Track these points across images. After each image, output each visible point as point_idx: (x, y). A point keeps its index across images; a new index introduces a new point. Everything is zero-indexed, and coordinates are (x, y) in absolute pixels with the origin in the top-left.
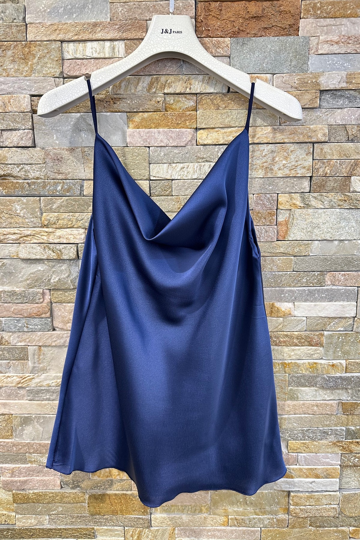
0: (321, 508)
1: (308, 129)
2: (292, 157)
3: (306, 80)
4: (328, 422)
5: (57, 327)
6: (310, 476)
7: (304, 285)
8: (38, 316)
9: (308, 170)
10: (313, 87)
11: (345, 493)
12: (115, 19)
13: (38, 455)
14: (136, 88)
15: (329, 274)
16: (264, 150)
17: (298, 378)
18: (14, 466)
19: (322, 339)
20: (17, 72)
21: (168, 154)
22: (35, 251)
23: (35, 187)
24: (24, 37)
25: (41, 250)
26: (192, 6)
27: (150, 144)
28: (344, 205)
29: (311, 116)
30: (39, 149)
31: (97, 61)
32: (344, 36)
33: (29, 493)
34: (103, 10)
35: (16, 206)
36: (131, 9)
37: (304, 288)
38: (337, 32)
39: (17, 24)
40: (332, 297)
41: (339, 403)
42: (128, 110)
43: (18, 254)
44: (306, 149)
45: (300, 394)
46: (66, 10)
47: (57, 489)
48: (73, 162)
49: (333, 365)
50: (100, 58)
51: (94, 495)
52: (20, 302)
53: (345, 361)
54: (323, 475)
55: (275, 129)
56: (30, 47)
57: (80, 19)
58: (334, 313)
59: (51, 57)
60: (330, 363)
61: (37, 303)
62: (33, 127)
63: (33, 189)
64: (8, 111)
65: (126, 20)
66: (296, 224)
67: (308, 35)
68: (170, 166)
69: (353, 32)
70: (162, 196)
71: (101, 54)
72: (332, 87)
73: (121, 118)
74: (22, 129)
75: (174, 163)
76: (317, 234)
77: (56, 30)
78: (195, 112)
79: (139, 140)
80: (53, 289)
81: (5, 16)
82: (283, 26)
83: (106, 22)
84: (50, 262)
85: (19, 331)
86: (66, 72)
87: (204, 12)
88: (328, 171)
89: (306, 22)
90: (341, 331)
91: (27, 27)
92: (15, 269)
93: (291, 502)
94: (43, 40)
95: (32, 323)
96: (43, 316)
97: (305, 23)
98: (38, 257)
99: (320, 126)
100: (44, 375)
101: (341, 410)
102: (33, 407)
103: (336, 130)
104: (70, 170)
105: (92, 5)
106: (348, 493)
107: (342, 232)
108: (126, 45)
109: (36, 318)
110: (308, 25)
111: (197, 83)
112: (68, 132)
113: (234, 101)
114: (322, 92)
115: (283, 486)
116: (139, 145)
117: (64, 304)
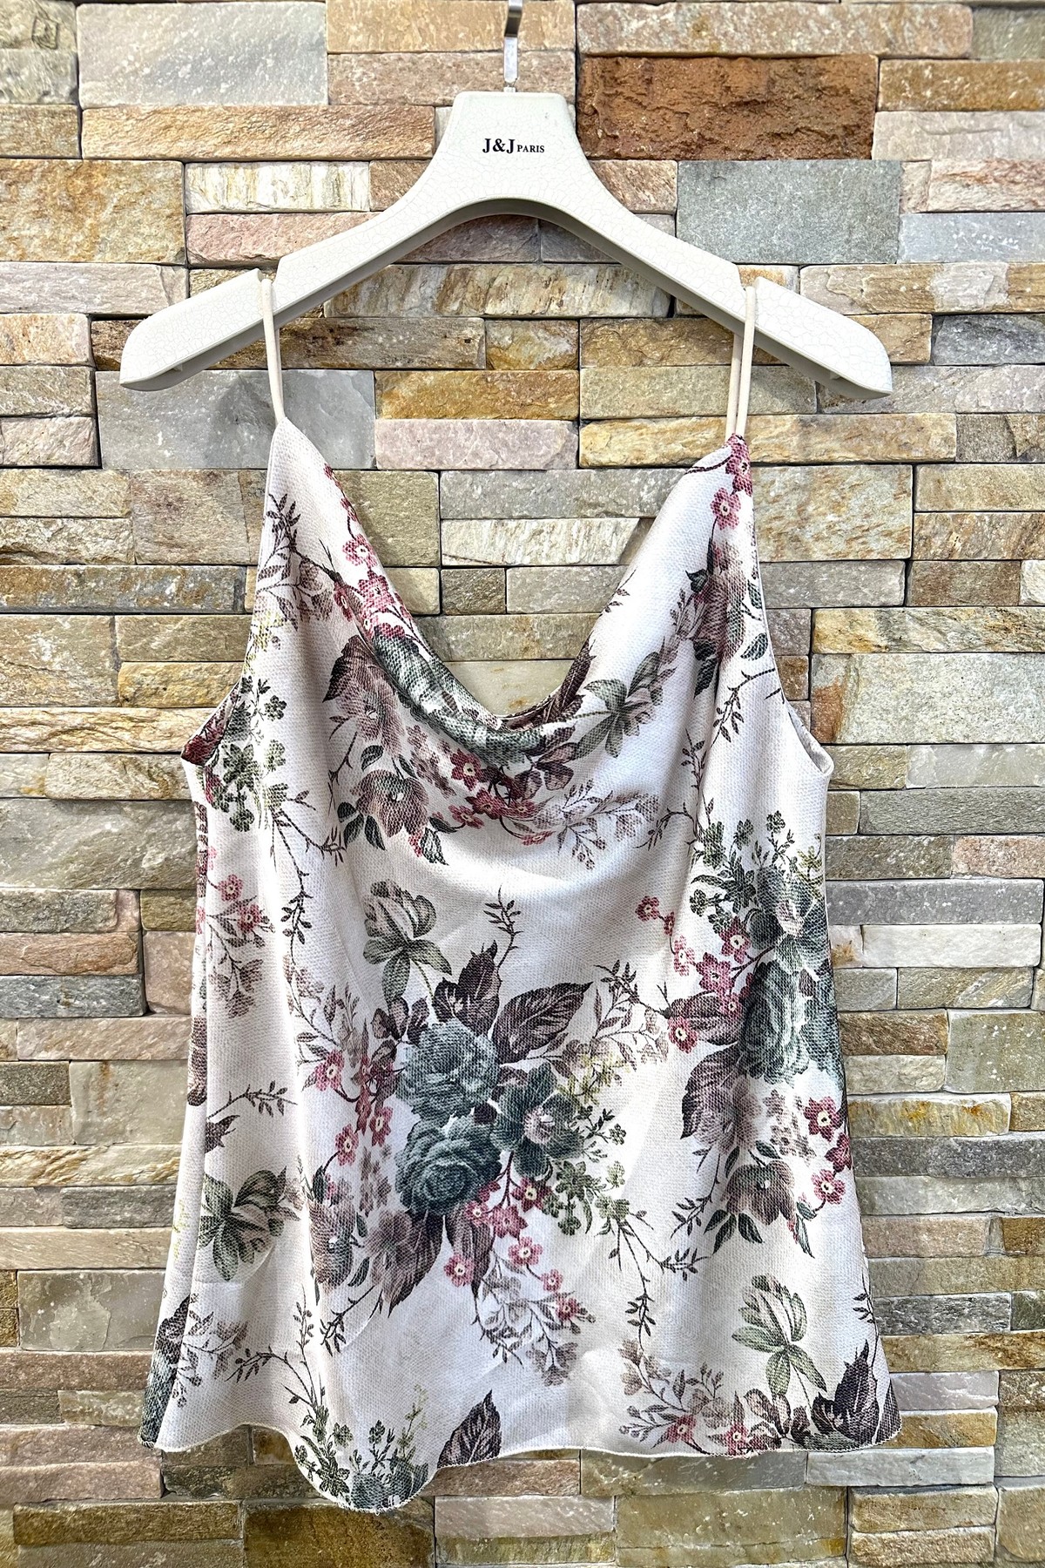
0: (942, 1536)
1: (898, 423)
2: (855, 503)
3: (893, 285)
4: (962, 1280)
5: (158, 1005)
6: (909, 1441)
7: (890, 874)
8: (102, 970)
9: (899, 540)
10: (912, 305)
11: (1013, 1489)
12: (343, 101)
13: (97, 1393)
14: (402, 300)
15: (960, 842)
16: (773, 482)
17: (873, 1147)
18: (19, 1429)
19: (942, 1033)
20: (49, 247)
21: (495, 492)
22: (94, 774)
23: (97, 586)
24: (72, 145)
25: (115, 772)
26: (566, 68)
27: (441, 463)
28: (1004, 642)
29: (907, 386)
30: (110, 472)
31: (289, 220)
32: (999, 161)
33: (66, 1512)
34: (309, 74)
35: (41, 640)
36: (391, 72)
37: (891, 883)
38: (979, 149)
39: (53, 108)
40: (970, 908)
41: (992, 1221)
42: (379, 364)
43: (43, 785)
44: (893, 480)
45: (881, 1196)
46: (197, 72)
47: (152, 1498)
48: (214, 512)
49: (975, 1110)
50: (297, 212)
51: (266, 1513)
52: (46, 927)
53: (1008, 1096)
54: (947, 1437)
55: (805, 424)
56: (91, 176)
57: (241, 98)
58: (978, 956)
59: (153, 206)
60: (966, 1102)
61: (99, 932)
62: (96, 408)
63: (91, 590)
64: (20, 361)
65: (376, 104)
66: (867, 697)
67: (898, 157)
68: (500, 528)
69: (1025, 152)
70: (475, 613)
71: (301, 199)
72: (966, 305)
73: (358, 388)
74: (63, 415)
75: (511, 518)
76: (927, 725)
77: (168, 128)
78: (575, 372)
79: (412, 450)
80: (147, 890)
81: (17, 82)
82: (826, 130)
83: (317, 107)
84: (139, 808)
85: (43, 1017)
86: (195, 248)
87: (602, 87)
88: (958, 545)
89: (893, 120)
90: (997, 1008)
91: (81, 118)
92: (32, 829)
93: (854, 1520)
94: (128, 156)
95: (83, 992)
96: (116, 970)
97: (890, 125)
98: (104, 794)
99: (934, 415)
100: (117, 1147)
101: (997, 1241)
102: (79, 1248)
103: (979, 426)
104: (205, 536)
105: (276, 59)
106: (1021, 1489)
107: (998, 721)
108: (373, 176)
109: (94, 976)
110: (898, 128)
111: (580, 288)
112: (199, 426)
113: (686, 340)
114: (939, 318)
115: (829, 1474)
116: (410, 466)
117: (180, 934)
